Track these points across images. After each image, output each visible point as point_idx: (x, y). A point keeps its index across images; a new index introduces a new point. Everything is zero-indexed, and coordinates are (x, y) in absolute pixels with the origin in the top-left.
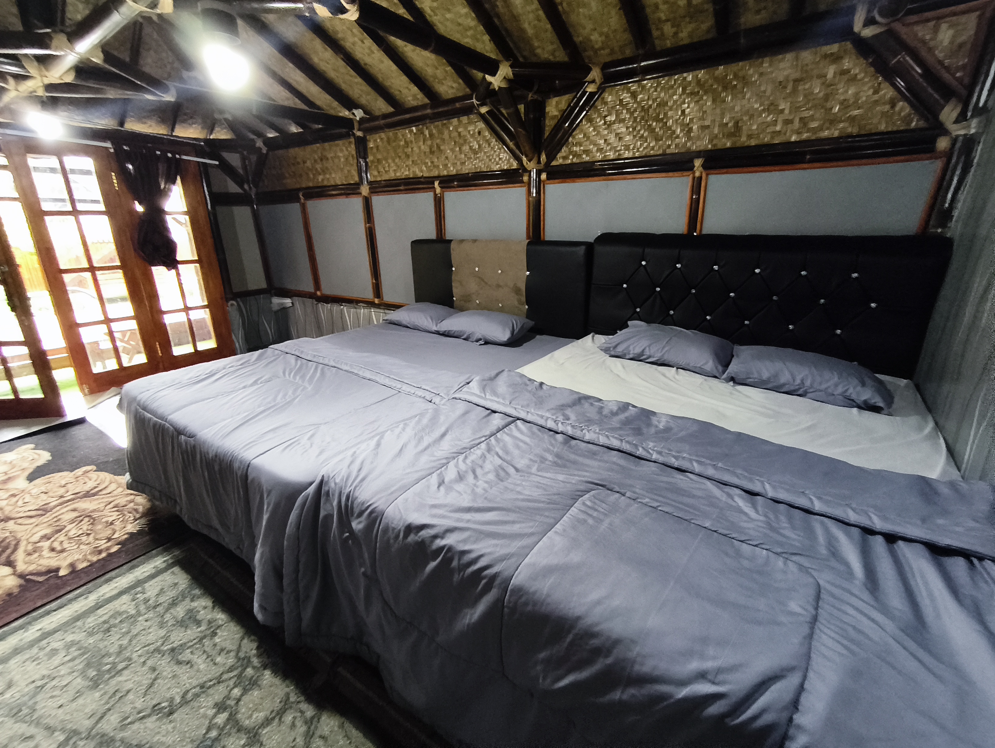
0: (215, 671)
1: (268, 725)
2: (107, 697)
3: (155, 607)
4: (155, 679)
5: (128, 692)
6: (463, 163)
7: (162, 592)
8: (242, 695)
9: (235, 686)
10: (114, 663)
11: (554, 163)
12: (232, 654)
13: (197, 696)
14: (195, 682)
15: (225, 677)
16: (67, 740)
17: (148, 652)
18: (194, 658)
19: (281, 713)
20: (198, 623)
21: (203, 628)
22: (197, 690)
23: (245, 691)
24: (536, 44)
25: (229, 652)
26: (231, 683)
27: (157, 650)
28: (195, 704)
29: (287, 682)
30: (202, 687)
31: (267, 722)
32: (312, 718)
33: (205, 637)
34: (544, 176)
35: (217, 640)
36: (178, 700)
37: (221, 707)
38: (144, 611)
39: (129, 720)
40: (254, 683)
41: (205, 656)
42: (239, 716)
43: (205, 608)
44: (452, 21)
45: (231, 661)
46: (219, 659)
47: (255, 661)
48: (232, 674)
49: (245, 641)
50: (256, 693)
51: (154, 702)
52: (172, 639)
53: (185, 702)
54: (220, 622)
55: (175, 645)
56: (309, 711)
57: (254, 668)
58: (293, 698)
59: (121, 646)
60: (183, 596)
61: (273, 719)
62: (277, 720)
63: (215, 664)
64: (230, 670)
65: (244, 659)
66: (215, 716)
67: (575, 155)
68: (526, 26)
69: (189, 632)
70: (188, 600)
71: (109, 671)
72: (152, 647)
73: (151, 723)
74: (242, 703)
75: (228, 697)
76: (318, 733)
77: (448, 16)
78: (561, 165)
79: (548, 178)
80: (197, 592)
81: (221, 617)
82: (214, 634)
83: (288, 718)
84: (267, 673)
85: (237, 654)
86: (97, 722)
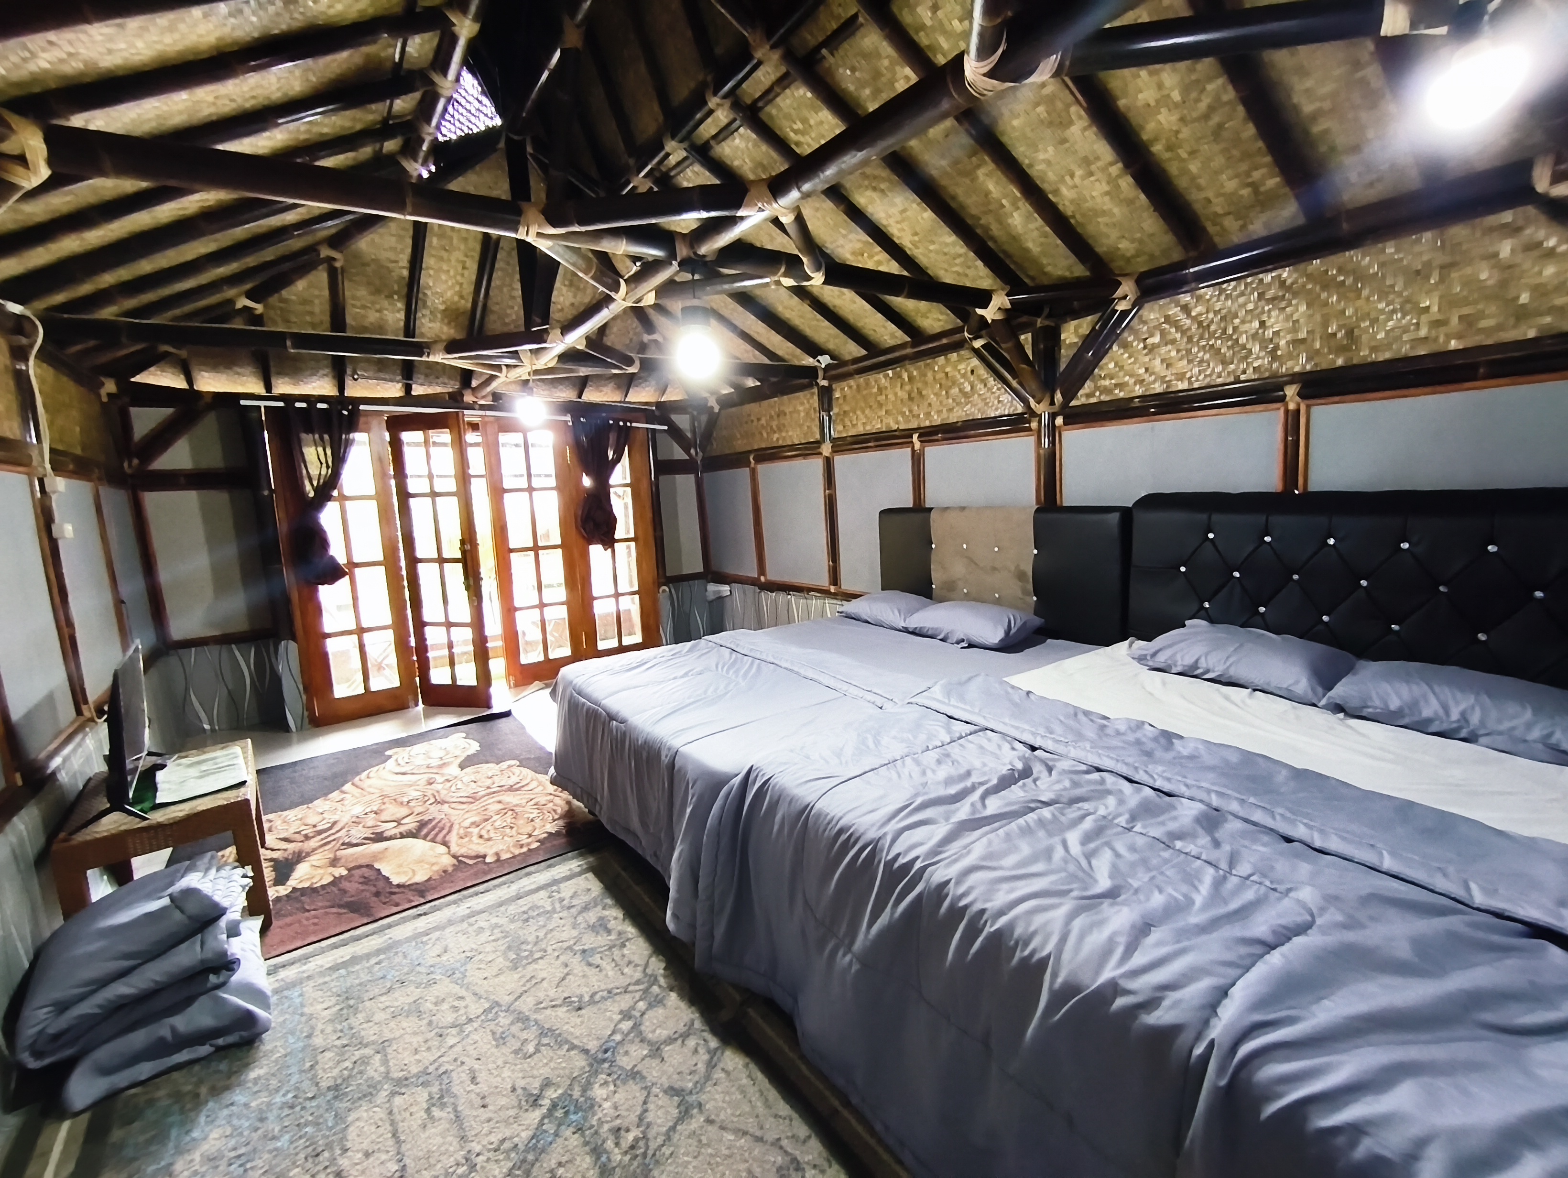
0: (623, 981)
1: (670, 1044)
2: (524, 980)
3: (569, 908)
4: (568, 974)
5: (543, 980)
6: (950, 410)
7: (574, 895)
8: (647, 1009)
9: (641, 999)
10: (531, 952)
11: (1073, 403)
12: (639, 969)
13: (604, 999)
14: (603, 987)
15: (631, 988)
16: (491, 1008)
17: (561, 948)
18: (603, 964)
19: (685, 1036)
20: (609, 932)
21: (613, 937)
22: (605, 994)
23: (650, 1006)
24: (1045, 262)
25: (636, 966)
26: (638, 995)
27: (570, 948)
28: (601, 1005)
29: (693, 1008)
30: (609, 992)
31: (670, 1041)
32: (716, 1049)
33: (614, 946)
34: (1059, 421)
35: (626, 951)
36: (586, 998)
37: (626, 1015)
38: (558, 909)
39: (542, 1006)
40: (659, 1002)
41: (613, 964)
42: (643, 1028)
43: (616, 918)
44: (937, 252)
45: (638, 975)
46: (626, 970)
47: (662, 981)
48: (637, 987)
49: (653, 959)
50: (660, 1011)
51: (566, 995)
52: (584, 941)
53: (592, 1002)
54: (630, 936)
55: (586, 947)
56: (714, 1043)
57: (660, 986)
58: (698, 1024)
59: (537, 937)
60: (595, 903)
61: (676, 1039)
62: (680, 1041)
63: (622, 974)
64: (637, 983)
65: (651, 976)
66: (620, 1021)
67: (1106, 390)
68: (1030, 245)
69: (599, 938)
70: (599, 907)
71: (526, 957)
72: (565, 945)
73: (562, 1011)
74: (646, 1016)
75: (633, 1008)
76: (721, 1065)
77: (932, 247)
78: (1083, 405)
79: (1065, 423)
80: (609, 901)
81: (631, 930)
82: (623, 945)
83: (691, 1042)
84: (673, 995)
85: (645, 970)
86: (516, 1000)
